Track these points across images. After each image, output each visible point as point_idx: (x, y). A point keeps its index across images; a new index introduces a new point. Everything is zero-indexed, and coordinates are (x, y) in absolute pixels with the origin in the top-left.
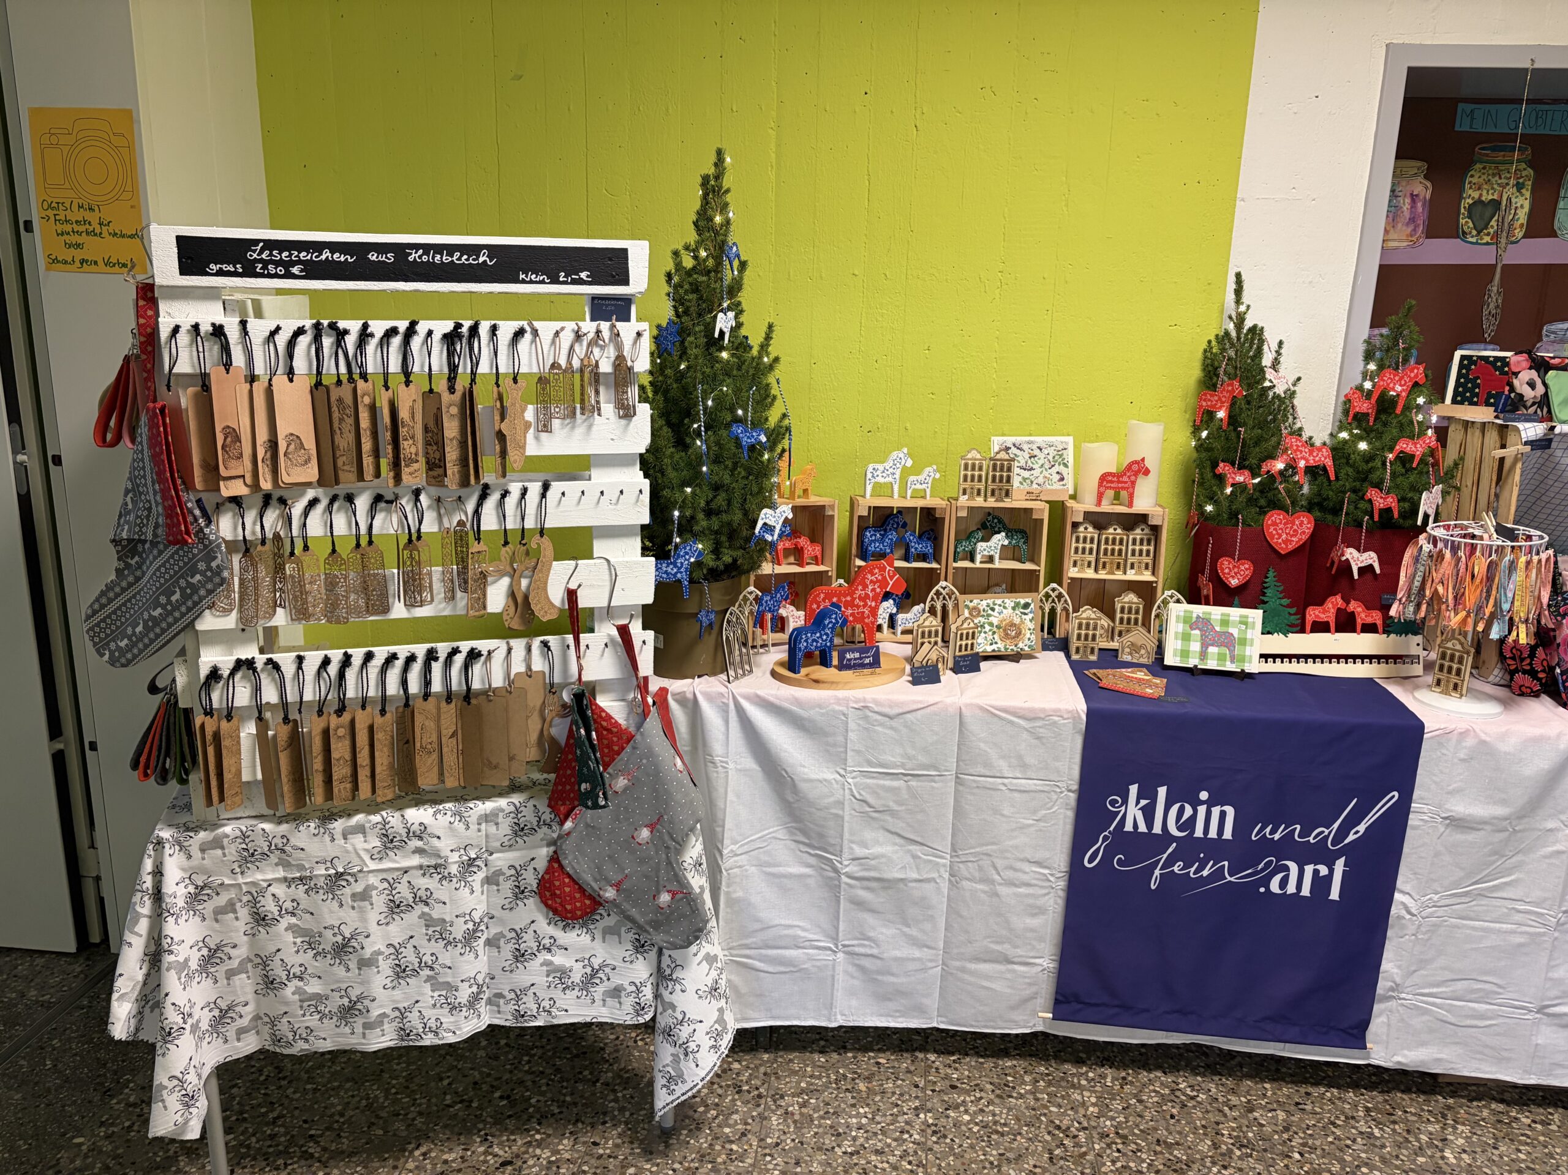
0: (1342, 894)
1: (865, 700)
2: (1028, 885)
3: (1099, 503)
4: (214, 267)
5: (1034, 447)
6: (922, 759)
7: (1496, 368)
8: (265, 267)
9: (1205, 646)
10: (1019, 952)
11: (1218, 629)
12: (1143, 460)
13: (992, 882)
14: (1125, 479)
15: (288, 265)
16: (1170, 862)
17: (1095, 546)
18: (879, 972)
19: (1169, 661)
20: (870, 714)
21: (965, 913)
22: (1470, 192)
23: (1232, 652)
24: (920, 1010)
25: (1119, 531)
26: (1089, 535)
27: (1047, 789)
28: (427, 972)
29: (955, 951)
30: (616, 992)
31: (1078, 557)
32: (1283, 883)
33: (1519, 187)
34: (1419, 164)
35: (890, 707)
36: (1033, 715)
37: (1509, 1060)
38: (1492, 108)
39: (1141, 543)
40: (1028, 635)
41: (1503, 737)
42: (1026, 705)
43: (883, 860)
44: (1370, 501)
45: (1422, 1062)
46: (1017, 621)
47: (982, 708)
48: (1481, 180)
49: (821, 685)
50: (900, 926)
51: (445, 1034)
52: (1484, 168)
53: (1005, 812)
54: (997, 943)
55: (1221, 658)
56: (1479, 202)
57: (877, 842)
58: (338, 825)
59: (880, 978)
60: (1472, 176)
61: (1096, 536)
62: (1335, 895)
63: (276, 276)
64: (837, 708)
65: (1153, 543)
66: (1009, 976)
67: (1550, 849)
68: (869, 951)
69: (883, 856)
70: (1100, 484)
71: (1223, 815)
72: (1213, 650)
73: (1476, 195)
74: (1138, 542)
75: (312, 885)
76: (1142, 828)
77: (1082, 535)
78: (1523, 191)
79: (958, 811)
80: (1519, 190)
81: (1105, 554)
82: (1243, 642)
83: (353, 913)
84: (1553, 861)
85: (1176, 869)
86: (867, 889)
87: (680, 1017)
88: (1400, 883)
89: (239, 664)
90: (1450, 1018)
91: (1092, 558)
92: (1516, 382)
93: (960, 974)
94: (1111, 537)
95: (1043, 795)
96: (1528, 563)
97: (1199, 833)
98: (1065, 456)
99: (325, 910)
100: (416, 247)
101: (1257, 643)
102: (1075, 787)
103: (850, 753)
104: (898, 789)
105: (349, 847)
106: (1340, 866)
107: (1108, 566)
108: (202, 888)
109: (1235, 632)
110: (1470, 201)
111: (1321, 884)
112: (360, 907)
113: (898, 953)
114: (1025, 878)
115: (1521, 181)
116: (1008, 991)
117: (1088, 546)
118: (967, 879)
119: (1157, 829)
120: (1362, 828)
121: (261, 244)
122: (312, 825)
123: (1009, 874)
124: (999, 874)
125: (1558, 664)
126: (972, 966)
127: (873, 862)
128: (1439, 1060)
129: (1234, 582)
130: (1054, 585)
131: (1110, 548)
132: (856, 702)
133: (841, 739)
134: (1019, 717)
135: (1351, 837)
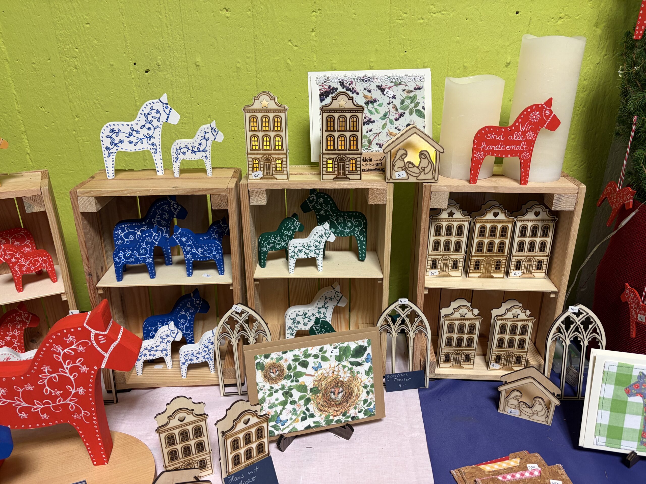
3: (473, 178)
5: (373, 86)
12: (549, 102)
14: (517, 137)
17: (464, 239)
25: (501, 217)
26: (455, 224)
31: (438, 255)
39: (534, 233)
40: (363, 396)
46: (344, 376)
61: (466, 224)
65: (551, 233)
70: (476, 147)
74: (529, 232)
77: (444, 224)
81: (480, 249)
91: (460, 256)
94: (489, 226)
98: (419, 100)
107: (482, 266)
117: (453, 239)
130: (405, 301)
131: (486, 241)
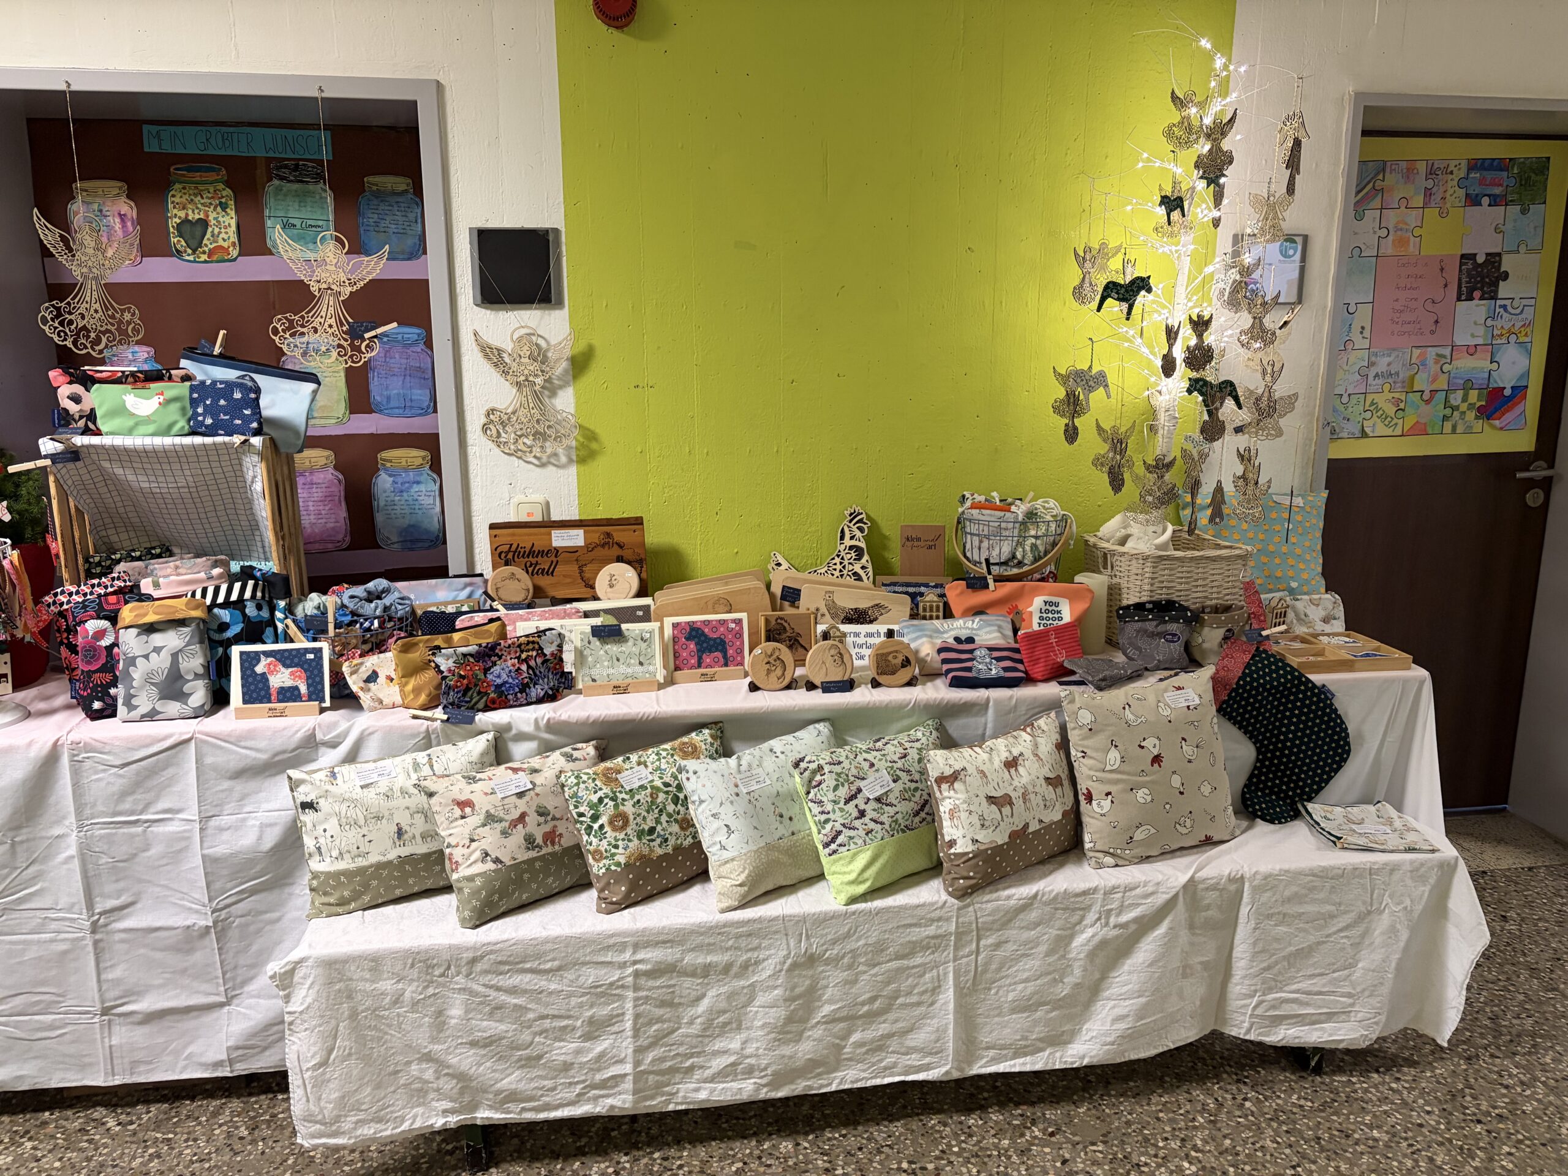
22: (175, 211)
33: (224, 207)
34: (119, 184)
38: (179, 129)
48: (183, 200)
52: (184, 188)
56: (186, 221)
60: (173, 196)
67: (64, 855)
73: (182, 214)
78: (228, 210)
80: (224, 209)
84: (70, 866)
110: (178, 221)
115: (223, 200)
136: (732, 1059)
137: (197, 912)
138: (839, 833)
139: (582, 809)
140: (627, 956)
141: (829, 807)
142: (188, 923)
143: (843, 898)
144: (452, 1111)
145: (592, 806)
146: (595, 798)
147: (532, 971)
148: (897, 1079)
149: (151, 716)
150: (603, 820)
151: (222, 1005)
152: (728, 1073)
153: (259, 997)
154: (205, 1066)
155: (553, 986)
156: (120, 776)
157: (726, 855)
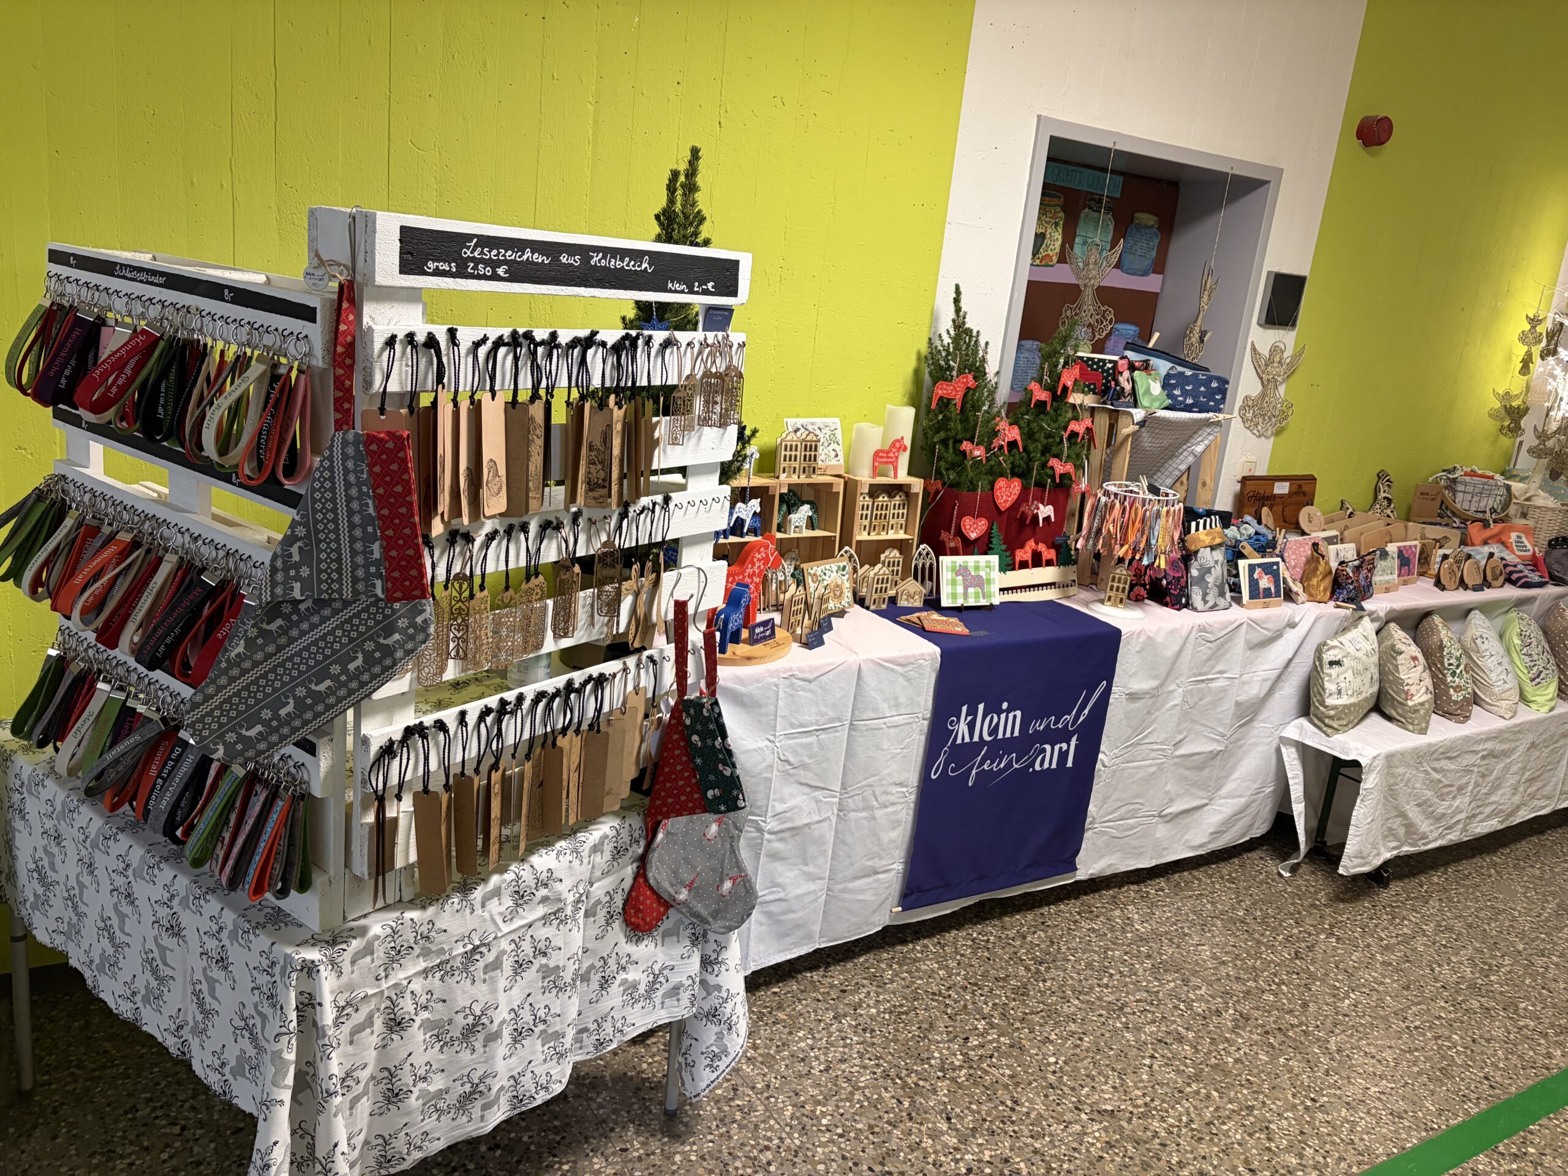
0: (1073, 763)
1: (791, 670)
2: (893, 804)
3: (874, 477)
4: (432, 265)
5: (815, 428)
6: (832, 714)
7: (1089, 366)
8: (475, 268)
9: (966, 588)
10: (884, 862)
11: (973, 573)
12: (900, 439)
13: (872, 808)
14: (891, 455)
15: (494, 264)
16: (982, 763)
18: (784, 913)
19: (945, 602)
20: (795, 681)
21: (850, 841)
23: (983, 590)
24: (809, 937)
25: (885, 498)
26: (866, 504)
27: (910, 721)
28: (541, 1027)
29: (840, 876)
30: (675, 992)
31: (862, 522)
32: (1042, 764)
33: (1056, 224)
35: (810, 672)
36: (905, 662)
37: (1142, 853)
39: (899, 507)
41: (1158, 631)
42: (903, 654)
43: (796, 810)
44: (1052, 468)
45: (1103, 870)
47: (873, 661)
49: (754, 661)
50: (801, 867)
51: (554, 1087)
53: (885, 747)
54: (870, 859)
55: (977, 596)
57: (793, 796)
58: (478, 894)
59: (783, 918)
61: (870, 504)
62: (1070, 764)
63: (484, 277)
64: (772, 680)
65: (906, 507)
66: (874, 885)
67: (1171, 704)
68: (776, 897)
69: (795, 807)
70: (874, 461)
71: (1015, 717)
72: (971, 590)
74: (897, 507)
75: (448, 969)
76: (967, 740)
77: (861, 504)
79: (850, 753)
80: (1056, 227)
81: (876, 517)
82: (989, 581)
83: (484, 988)
84: (1173, 712)
85: (985, 767)
86: (782, 840)
87: (725, 996)
88: (1102, 748)
89: (409, 732)
90: (1117, 834)
91: (868, 523)
92: (1121, 379)
93: (842, 895)
94: (880, 504)
95: (907, 727)
96: (1168, 512)
97: (1000, 736)
98: (837, 435)
99: (459, 992)
100: (597, 249)
101: (997, 581)
102: (928, 715)
103: (779, 719)
104: (811, 744)
105: (486, 915)
106: (1074, 742)
107: (878, 528)
108: (343, 1008)
109: (982, 573)
111: (1063, 755)
112: (491, 978)
113: (799, 891)
114: (892, 798)
116: (873, 898)
117: (865, 513)
118: (854, 811)
119: (976, 739)
120: (1086, 711)
121: (475, 240)
122: (456, 900)
123: (883, 799)
124: (877, 800)
125: (1165, 577)
126: (851, 885)
127: (788, 815)
128: (1110, 865)
129: (973, 536)
130: (847, 548)
131: (879, 513)
132: (784, 673)
133: (772, 708)
134: (898, 665)
135: (1082, 719)
136: (1494, 807)
137: (1218, 741)
138: (1541, 672)
139: (1452, 661)
140: (1480, 747)
141: (1536, 657)
142: (1211, 749)
143: (1547, 708)
144: (1394, 848)
145: (1458, 659)
146: (1458, 654)
147: (1449, 758)
148: (1533, 815)
149: (1214, 607)
150: (1462, 667)
151: (1207, 805)
152: (1489, 817)
153: (1226, 798)
154: (1192, 848)
155: (1453, 767)
156: (1210, 648)
157: (1507, 686)
